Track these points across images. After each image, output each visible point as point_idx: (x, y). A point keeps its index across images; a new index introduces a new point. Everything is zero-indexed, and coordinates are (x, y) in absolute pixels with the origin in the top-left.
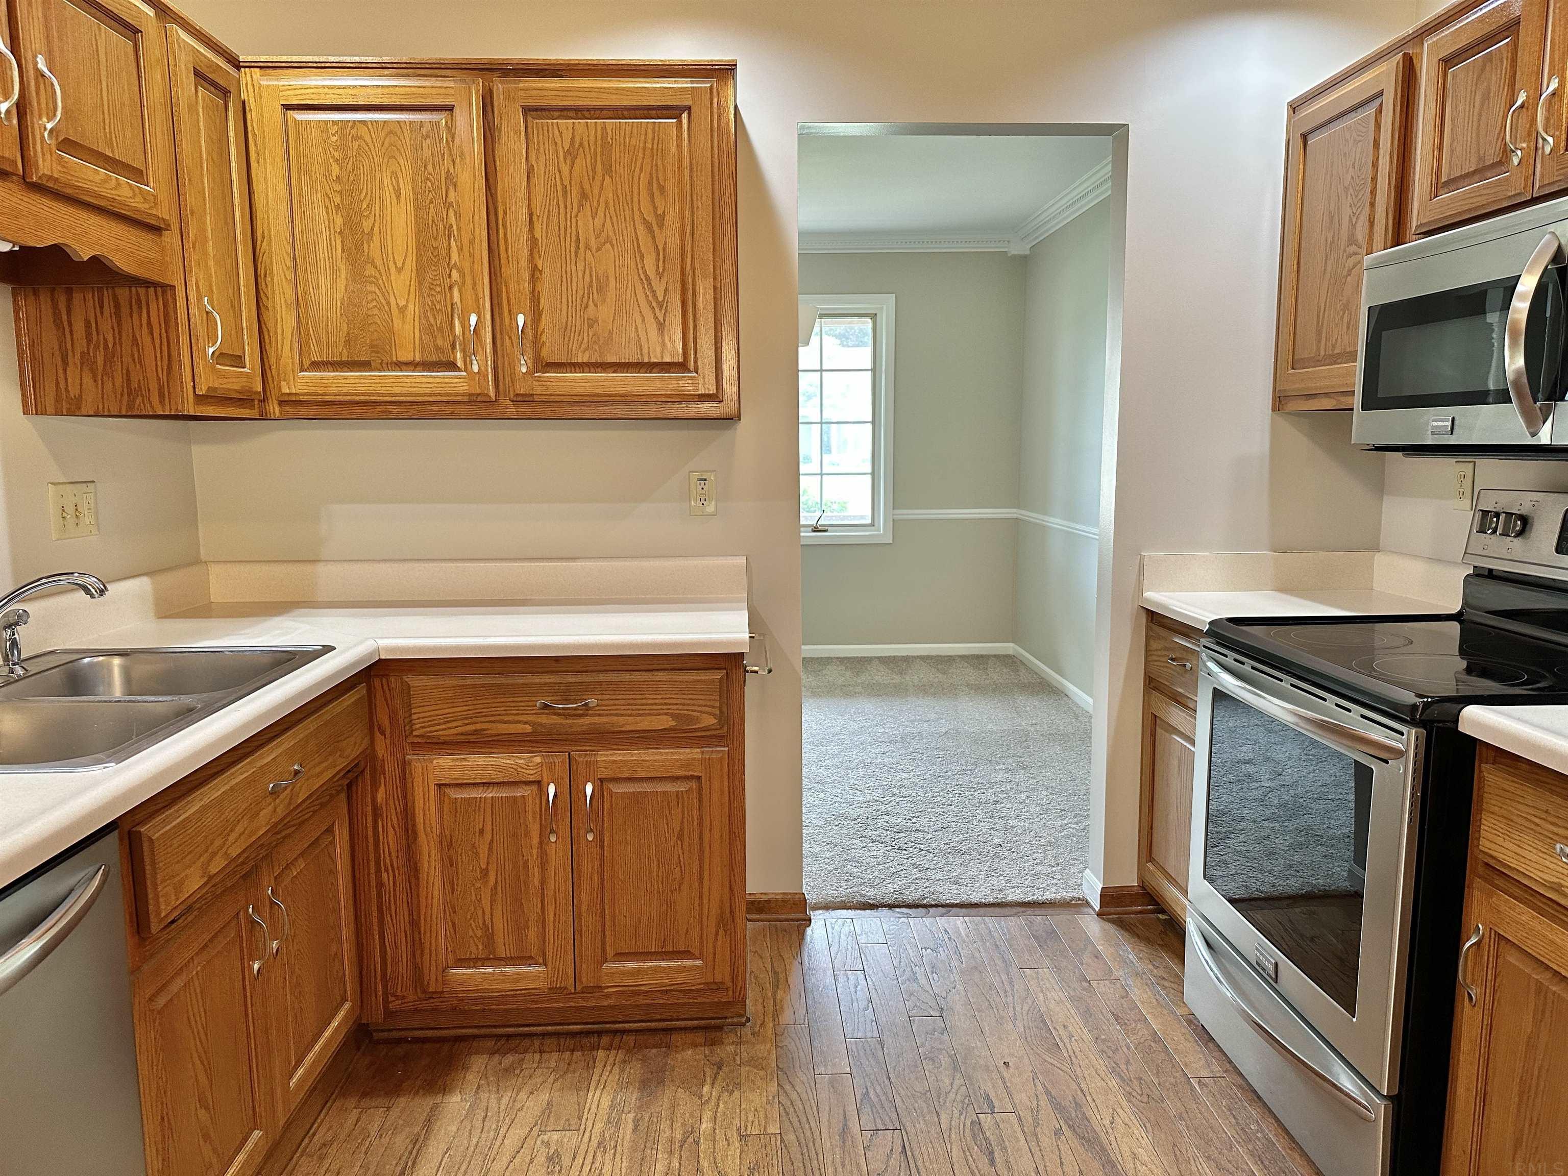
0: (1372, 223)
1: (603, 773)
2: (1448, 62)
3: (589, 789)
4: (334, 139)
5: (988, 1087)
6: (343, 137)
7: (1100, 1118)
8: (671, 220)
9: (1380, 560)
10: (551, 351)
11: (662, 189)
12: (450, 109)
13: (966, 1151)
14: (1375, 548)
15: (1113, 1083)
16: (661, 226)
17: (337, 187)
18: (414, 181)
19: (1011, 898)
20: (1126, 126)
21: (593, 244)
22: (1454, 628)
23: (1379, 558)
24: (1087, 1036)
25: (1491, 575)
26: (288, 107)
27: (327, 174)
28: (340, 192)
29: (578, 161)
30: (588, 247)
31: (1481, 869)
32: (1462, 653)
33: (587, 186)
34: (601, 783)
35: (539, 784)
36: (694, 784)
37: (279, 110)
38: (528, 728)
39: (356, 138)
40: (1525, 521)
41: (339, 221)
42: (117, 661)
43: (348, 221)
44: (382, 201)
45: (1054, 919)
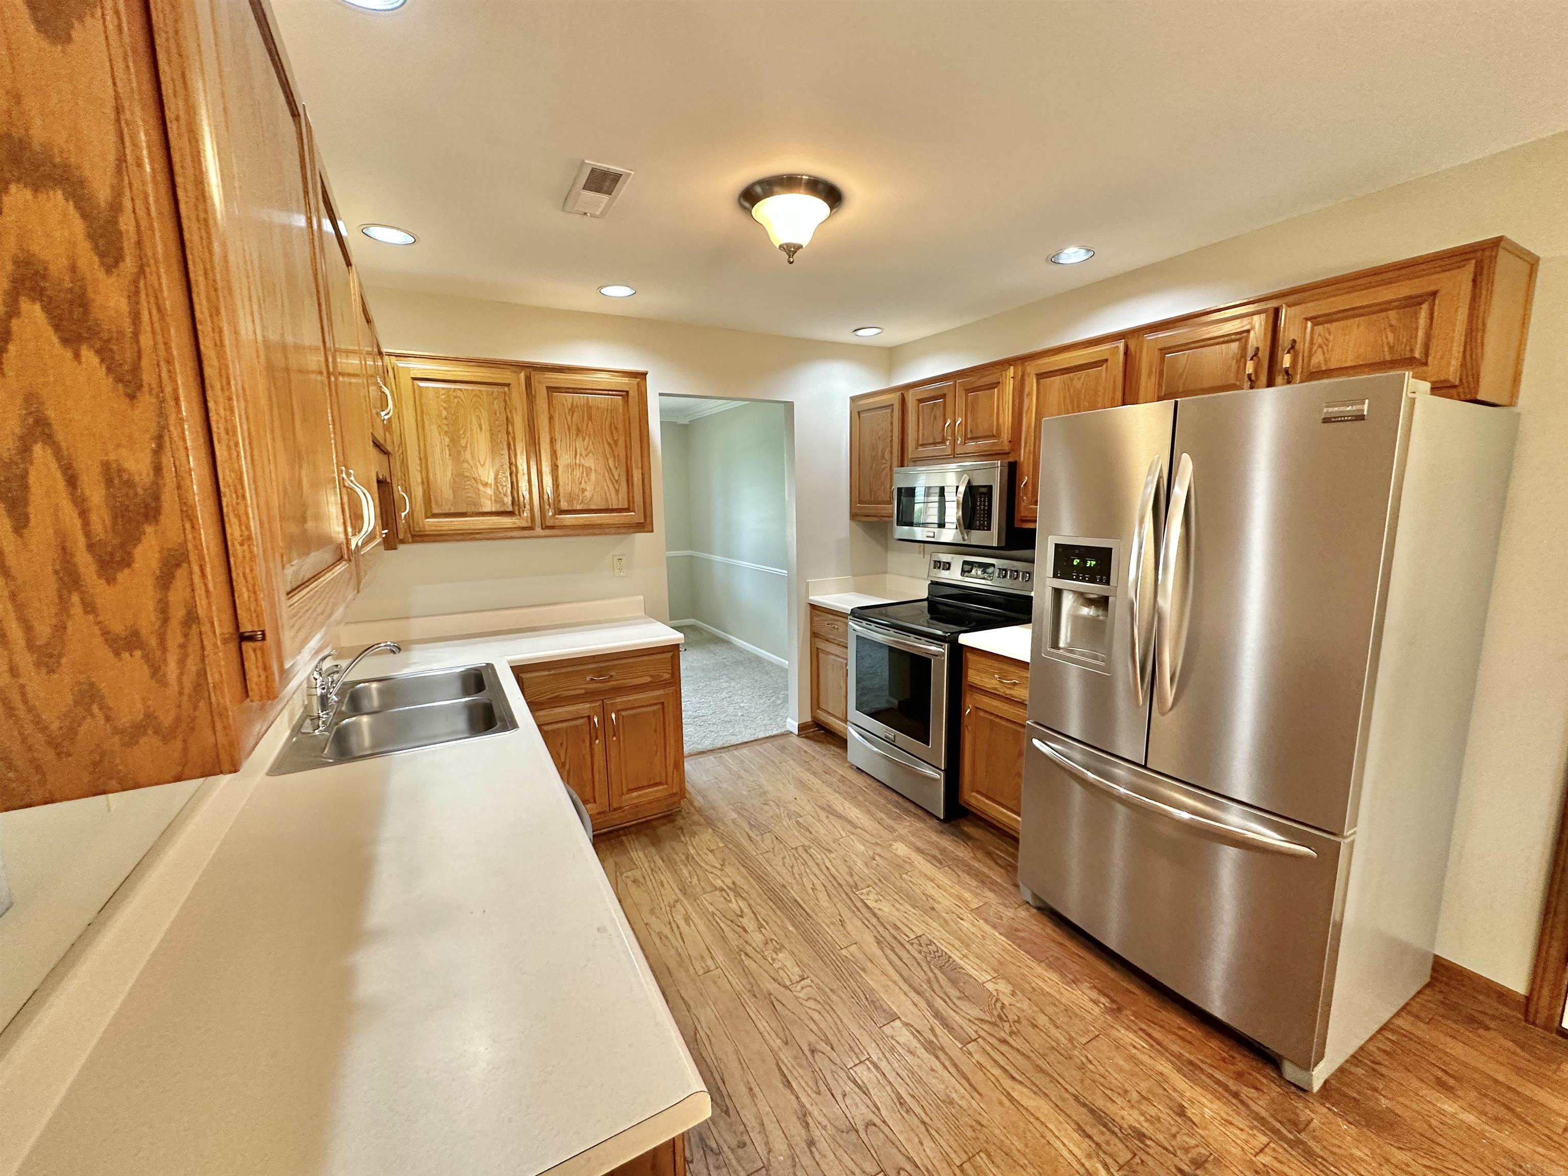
0: (891, 453)
1: (619, 707)
2: (920, 401)
3: (613, 716)
4: (443, 397)
5: (794, 809)
6: (448, 396)
7: (839, 809)
8: (621, 442)
9: (888, 577)
10: (564, 505)
11: (616, 428)
12: (508, 385)
13: (799, 832)
14: (886, 572)
15: (837, 795)
16: (616, 445)
17: (445, 422)
18: (489, 420)
19: (760, 737)
20: (792, 403)
21: (584, 453)
22: (926, 603)
23: (888, 576)
24: (820, 782)
25: (937, 583)
26: (414, 379)
27: (439, 416)
28: (447, 425)
29: (575, 414)
30: (581, 455)
31: (967, 688)
32: (929, 612)
33: (580, 425)
34: (617, 712)
35: (589, 718)
36: (660, 706)
37: (410, 381)
38: (582, 691)
39: (456, 397)
40: (949, 564)
41: (447, 439)
42: (374, 685)
43: (452, 440)
44: (471, 430)
45: (781, 741)
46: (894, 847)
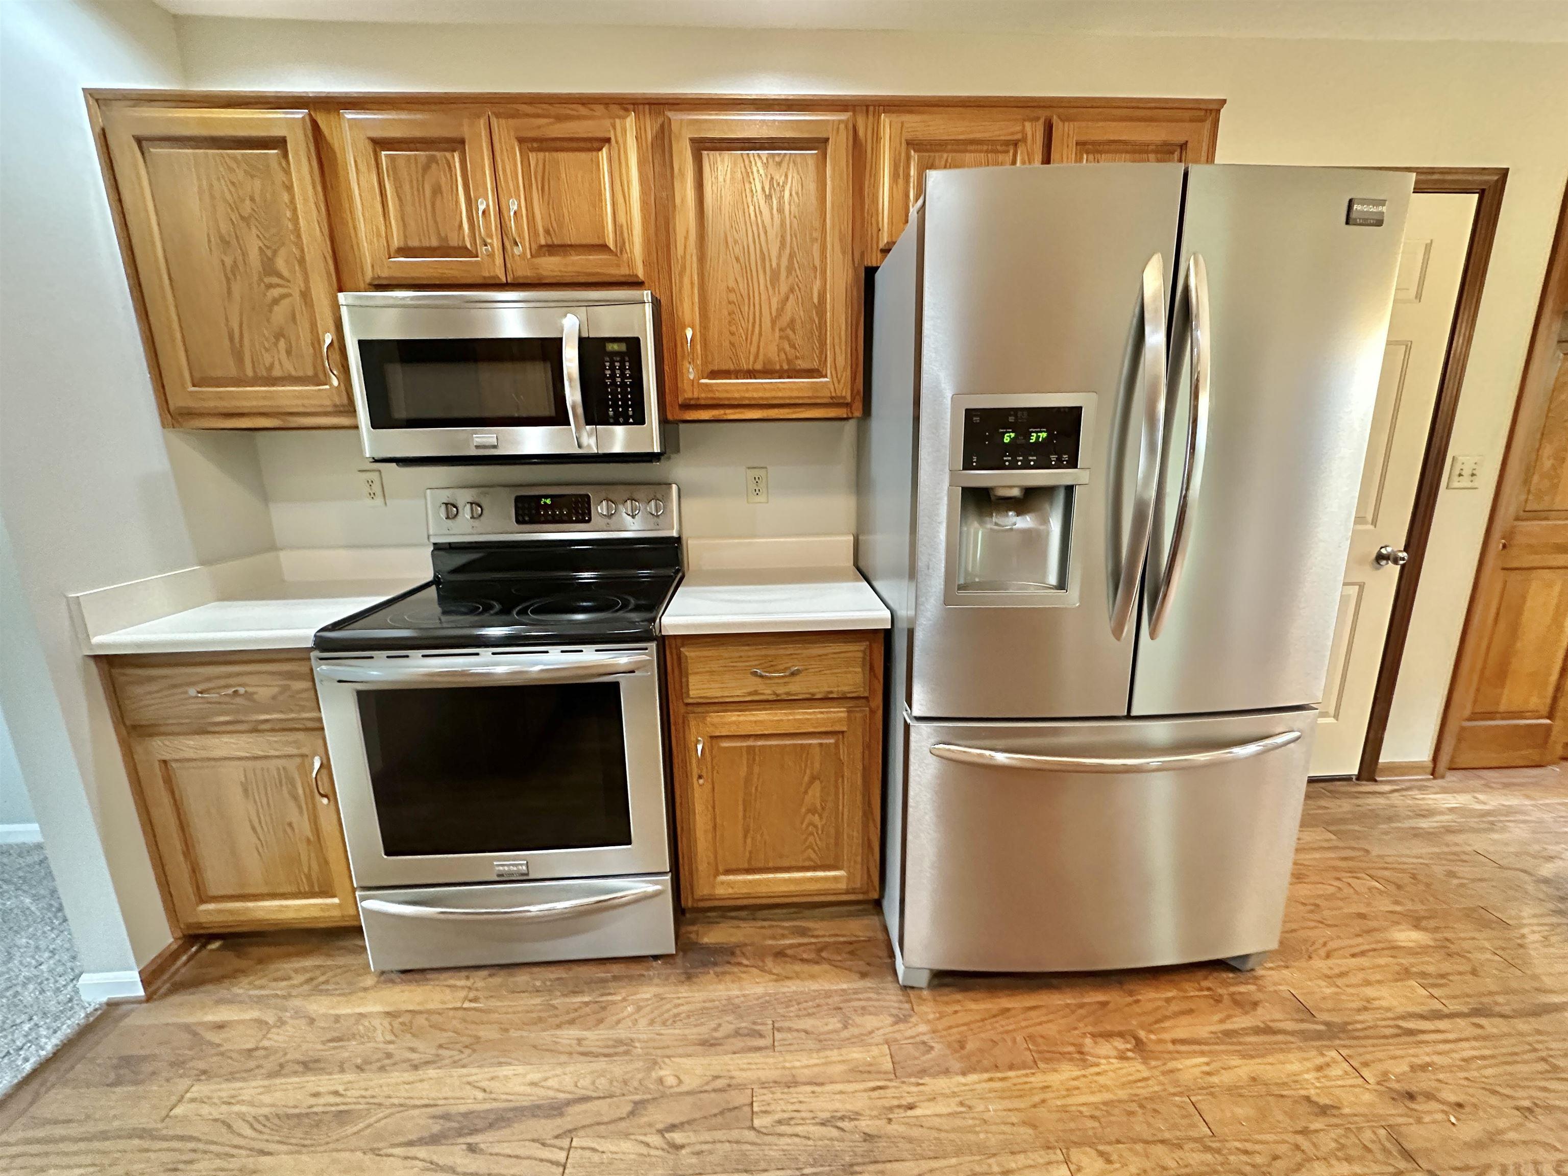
2: (378, 144)
7: (475, 1101)
14: (275, 548)
23: (283, 556)
24: (347, 1077)
40: (481, 507)
46: (671, 1081)
